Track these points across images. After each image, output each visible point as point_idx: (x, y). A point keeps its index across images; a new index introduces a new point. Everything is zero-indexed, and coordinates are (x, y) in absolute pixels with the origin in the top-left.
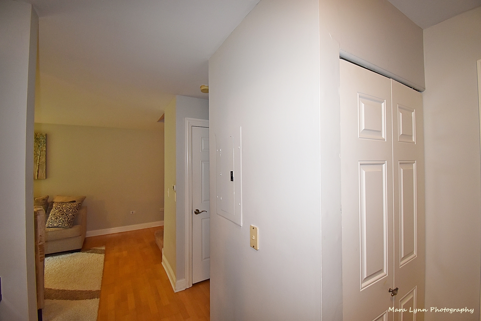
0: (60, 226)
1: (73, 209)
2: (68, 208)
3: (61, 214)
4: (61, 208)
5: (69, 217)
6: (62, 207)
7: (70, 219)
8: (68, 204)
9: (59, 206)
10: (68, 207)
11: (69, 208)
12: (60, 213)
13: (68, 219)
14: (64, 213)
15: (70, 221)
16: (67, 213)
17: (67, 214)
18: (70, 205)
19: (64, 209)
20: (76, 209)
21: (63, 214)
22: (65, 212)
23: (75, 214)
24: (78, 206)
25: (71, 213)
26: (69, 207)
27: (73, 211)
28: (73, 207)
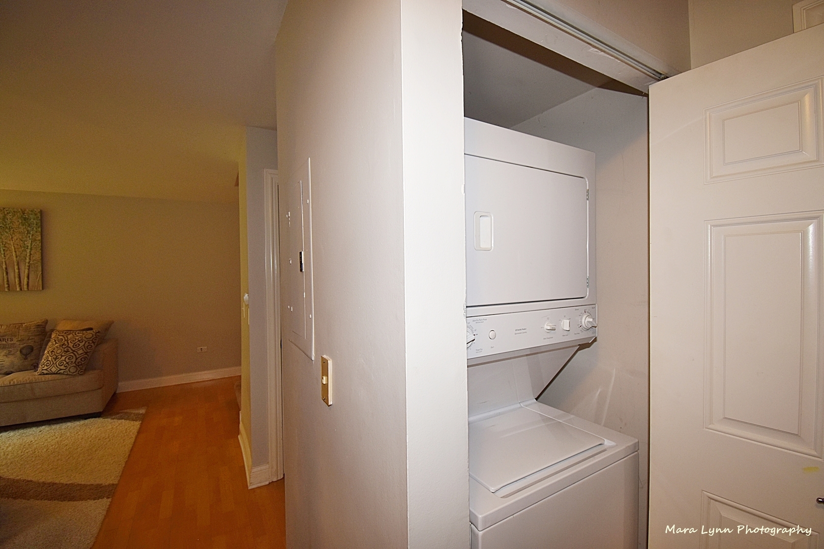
0: (62, 371)
1: (86, 342)
2: (77, 341)
3: (65, 351)
4: (65, 340)
5: (78, 356)
6: (66, 339)
7: (79, 360)
8: (77, 333)
9: (62, 337)
10: (77, 338)
11: (79, 341)
12: (63, 349)
13: (76, 359)
14: (70, 350)
15: (80, 363)
16: (74, 349)
17: (74, 351)
18: (81, 335)
19: (69, 341)
20: (91, 342)
21: (68, 351)
22: (72, 347)
23: (89, 351)
24: (95, 336)
25: (82, 349)
26: (79, 339)
27: (86, 345)
28: (85, 339)
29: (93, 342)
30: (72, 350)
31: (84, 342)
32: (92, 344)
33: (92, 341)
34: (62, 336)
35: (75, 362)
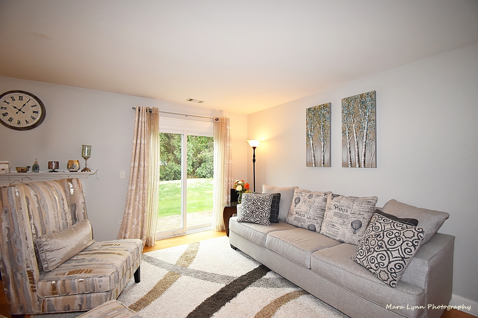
1: (403, 242)
2: (393, 236)
3: (378, 245)
4: (382, 231)
5: (391, 260)
6: (383, 229)
7: (392, 265)
8: (395, 224)
9: (379, 225)
10: (394, 231)
11: (396, 236)
12: (377, 241)
13: (389, 263)
14: (384, 246)
15: (393, 271)
16: (388, 247)
17: (388, 249)
18: (400, 229)
19: (385, 233)
20: (411, 244)
21: (381, 247)
22: (386, 243)
23: (406, 256)
24: (416, 237)
25: (398, 249)
26: (397, 234)
27: (403, 247)
28: (403, 237)
29: (413, 245)
30: (386, 247)
31: (402, 241)
32: (412, 248)
33: (412, 242)
34: (380, 223)
35: (388, 266)
